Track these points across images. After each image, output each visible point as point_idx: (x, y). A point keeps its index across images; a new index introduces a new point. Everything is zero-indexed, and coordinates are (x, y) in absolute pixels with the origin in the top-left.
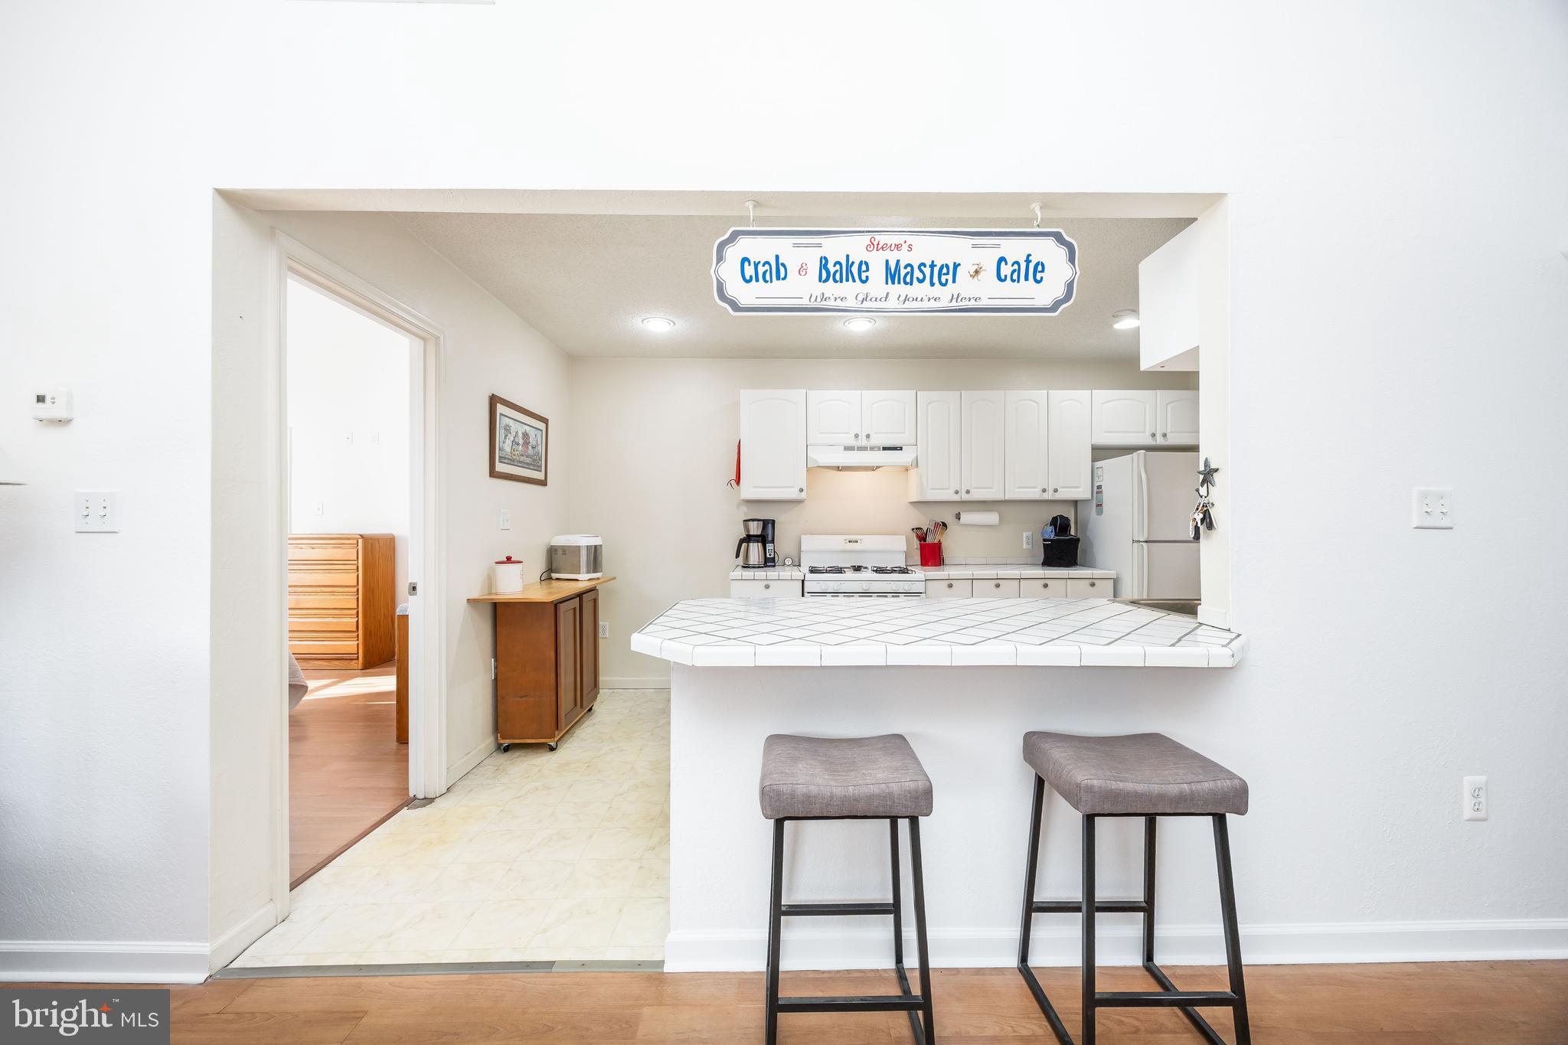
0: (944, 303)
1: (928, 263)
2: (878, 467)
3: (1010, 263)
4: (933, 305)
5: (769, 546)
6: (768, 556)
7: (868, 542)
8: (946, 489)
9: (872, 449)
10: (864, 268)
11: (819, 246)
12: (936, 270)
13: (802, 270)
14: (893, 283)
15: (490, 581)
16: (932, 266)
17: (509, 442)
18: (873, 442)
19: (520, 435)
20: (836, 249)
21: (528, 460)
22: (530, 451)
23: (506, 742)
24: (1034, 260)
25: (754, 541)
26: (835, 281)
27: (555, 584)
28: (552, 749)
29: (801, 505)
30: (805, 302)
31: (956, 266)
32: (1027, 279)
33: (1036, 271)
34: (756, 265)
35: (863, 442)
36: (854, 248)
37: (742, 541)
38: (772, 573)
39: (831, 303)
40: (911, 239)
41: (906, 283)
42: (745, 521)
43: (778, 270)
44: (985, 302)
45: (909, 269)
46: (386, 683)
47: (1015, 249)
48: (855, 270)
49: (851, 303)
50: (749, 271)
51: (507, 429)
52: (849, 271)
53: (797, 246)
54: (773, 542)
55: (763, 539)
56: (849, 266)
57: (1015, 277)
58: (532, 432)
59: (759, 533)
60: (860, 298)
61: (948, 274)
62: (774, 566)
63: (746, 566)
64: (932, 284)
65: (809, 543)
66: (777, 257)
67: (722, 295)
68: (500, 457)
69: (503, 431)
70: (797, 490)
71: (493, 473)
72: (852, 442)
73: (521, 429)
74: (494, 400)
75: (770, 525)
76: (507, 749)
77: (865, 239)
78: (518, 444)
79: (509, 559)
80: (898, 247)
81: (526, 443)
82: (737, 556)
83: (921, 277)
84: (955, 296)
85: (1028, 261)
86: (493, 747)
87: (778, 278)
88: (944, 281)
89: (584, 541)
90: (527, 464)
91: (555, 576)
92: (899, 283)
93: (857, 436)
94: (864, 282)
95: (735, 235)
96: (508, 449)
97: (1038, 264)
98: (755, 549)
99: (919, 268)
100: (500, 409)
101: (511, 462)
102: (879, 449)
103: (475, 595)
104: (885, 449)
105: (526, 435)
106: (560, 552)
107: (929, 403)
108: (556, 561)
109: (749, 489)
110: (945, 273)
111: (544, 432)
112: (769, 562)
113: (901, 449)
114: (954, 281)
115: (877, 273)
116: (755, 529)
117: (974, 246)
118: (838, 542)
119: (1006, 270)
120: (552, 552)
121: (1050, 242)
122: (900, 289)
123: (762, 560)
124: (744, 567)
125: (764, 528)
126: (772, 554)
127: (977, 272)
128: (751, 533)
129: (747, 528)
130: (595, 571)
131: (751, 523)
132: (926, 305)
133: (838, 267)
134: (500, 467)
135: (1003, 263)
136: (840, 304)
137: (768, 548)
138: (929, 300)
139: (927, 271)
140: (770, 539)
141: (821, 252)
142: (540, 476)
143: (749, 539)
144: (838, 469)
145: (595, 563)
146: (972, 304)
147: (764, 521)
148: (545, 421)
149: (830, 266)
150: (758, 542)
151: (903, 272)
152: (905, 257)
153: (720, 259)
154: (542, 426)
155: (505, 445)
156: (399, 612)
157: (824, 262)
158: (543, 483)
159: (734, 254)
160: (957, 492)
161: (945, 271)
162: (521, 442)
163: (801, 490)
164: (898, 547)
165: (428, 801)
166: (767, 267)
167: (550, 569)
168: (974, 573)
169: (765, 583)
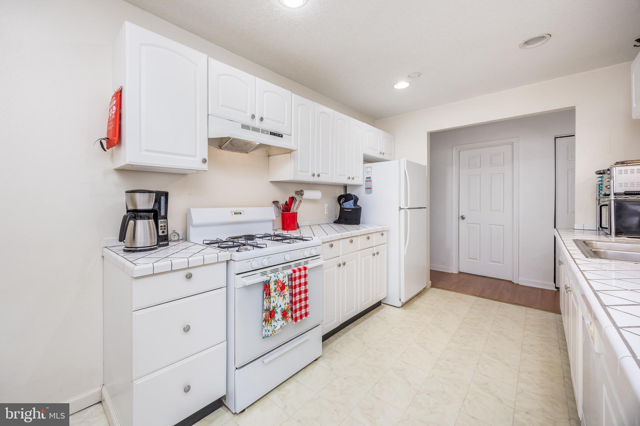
5: (161, 223)
6: (161, 234)
9: (263, 131)
18: (264, 125)
25: (141, 218)
35: (256, 123)
37: (126, 218)
42: (129, 192)
54: (165, 217)
55: (154, 215)
59: (148, 207)
62: (167, 245)
63: (131, 250)
65: (198, 216)
72: (249, 122)
75: (163, 198)
82: (121, 238)
93: (253, 117)
98: (144, 227)
102: (267, 134)
104: (272, 134)
107: (299, 105)
112: (161, 241)
113: (282, 136)
116: (144, 202)
123: (155, 241)
125: (158, 201)
126: (166, 231)
128: (140, 207)
129: (133, 202)
131: (138, 195)
137: (160, 225)
140: (163, 213)
143: (136, 215)
147: (152, 193)
150: (149, 218)
160: (313, 176)
163: (204, 161)
169: (184, 273)
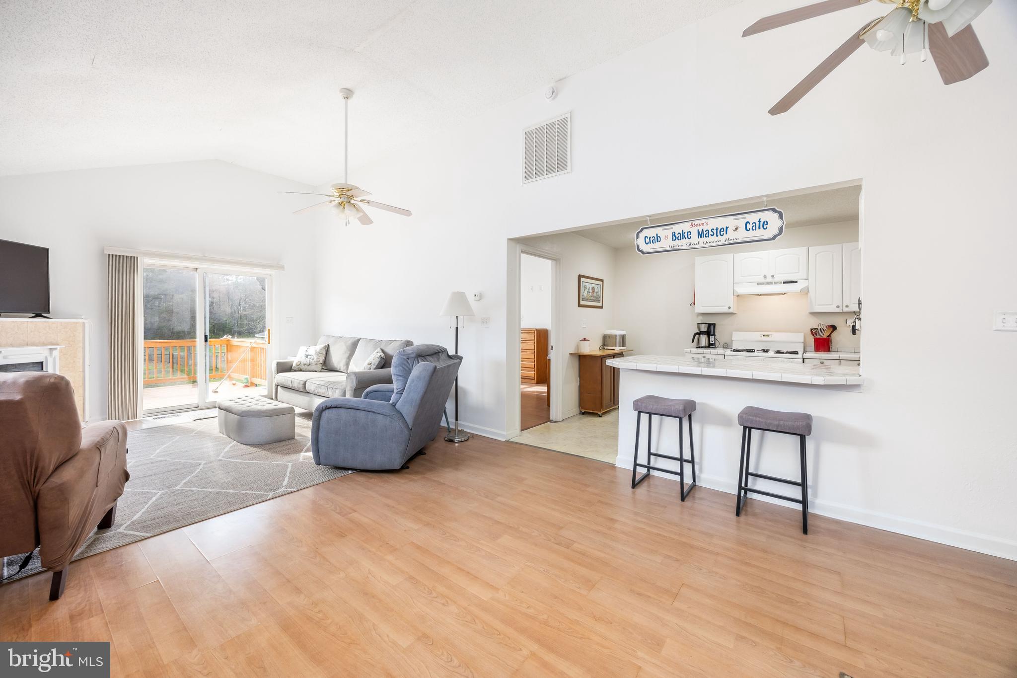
0: (723, 242)
1: (715, 229)
2: (785, 293)
3: (751, 223)
4: (718, 243)
5: (712, 338)
6: (711, 342)
7: (776, 336)
8: (830, 305)
9: (776, 283)
10: (689, 233)
11: (672, 228)
12: (719, 231)
13: (666, 238)
14: (701, 237)
15: (578, 347)
16: (717, 229)
17: (586, 292)
18: (776, 279)
19: (591, 288)
20: (678, 229)
21: (594, 299)
22: (595, 294)
23: (583, 411)
24: (762, 221)
25: (702, 334)
26: (678, 240)
27: (606, 350)
28: (600, 416)
29: (735, 315)
30: (667, 248)
31: (727, 228)
32: (759, 228)
33: (764, 225)
34: (650, 238)
35: (770, 279)
36: (685, 227)
37: (696, 334)
38: (713, 351)
39: (677, 248)
40: (707, 221)
41: (706, 237)
42: (698, 324)
43: (658, 239)
44: (741, 240)
45: (707, 232)
46: (543, 389)
47: (753, 218)
48: (686, 235)
49: (685, 247)
50: (648, 240)
51: (585, 287)
52: (683, 236)
53: (663, 230)
54: (714, 334)
55: (708, 333)
56: (683, 234)
57: (754, 228)
58: (596, 286)
59: (706, 330)
60: (688, 244)
61: (724, 231)
62: (715, 348)
63: (698, 347)
64: (717, 236)
65: (738, 336)
66: (657, 234)
67: (639, 250)
68: (582, 299)
69: (583, 288)
70: (727, 307)
71: (579, 305)
72: (762, 280)
73: (591, 286)
74: (580, 277)
75: (712, 326)
76: (583, 413)
77: (689, 224)
78: (590, 292)
79: (585, 339)
80: (702, 224)
81: (593, 292)
82: (693, 342)
83: (712, 234)
84: (727, 239)
85: (760, 221)
86: (578, 412)
87: (658, 241)
88: (722, 234)
89: (618, 332)
90: (594, 300)
91: (606, 347)
92: (703, 237)
93: (765, 276)
94: (689, 239)
95: (642, 229)
96: (585, 295)
97: (764, 222)
98: (704, 338)
99: (711, 231)
100: (582, 279)
101: (587, 300)
102: (781, 283)
103: (572, 352)
104: (784, 283)
105: (593, 288)
106: (608, 337)
107: (818, 254)
108: (606, 340)
109: (700, 308)
110: (723, 231)
111: (602, 286)
112: (711, 345)
113: (796, 282)
114: (726, 234)
115: (694, 234)
116: (704, 328)
117: (734, 219)
118: (757, 336)
119: (749, 226)
120: (605, 337)
121: (770, 212)
122: (705, 239)
123: (707, 345)
124: (697, 347)
125: (709, 328)
126: (714, 341)
127: (736, 229)
128: (701, 330)
129: (699, 328)
130: (623, 346)
131: (701, 325)
132: (715, 244)
133: (679, 235)
134: (582, 303)
135: (748, 224)
136: (680, 247)
137: (711, 338)
138: (716, 242)
139: (715, 231)
140: (712, 333)
141: (673, 230)
142: (600, 304)
143: (700, 333)
144: (758, 295)
145: (623, 343)
146: (735, 241)
147: (708, 324)
148: (602, 281)
149: (676, 235)
150: (705, 335)
151: (705, 233)
152: (705, 228)
153: (637, 238)
154: (601, 283)
155: (584, 293)
156: (548, 358)
157: (674, 234)
158: (601, 307)
159: (642, 235)
160: (838, 307)
161: (722, 230)
162: (591, 291)
163: (730, 308)
164: (798, 339)
165: (556, 422)
166: (654, 238)
167: (604, 345)
168: (841, 356)
